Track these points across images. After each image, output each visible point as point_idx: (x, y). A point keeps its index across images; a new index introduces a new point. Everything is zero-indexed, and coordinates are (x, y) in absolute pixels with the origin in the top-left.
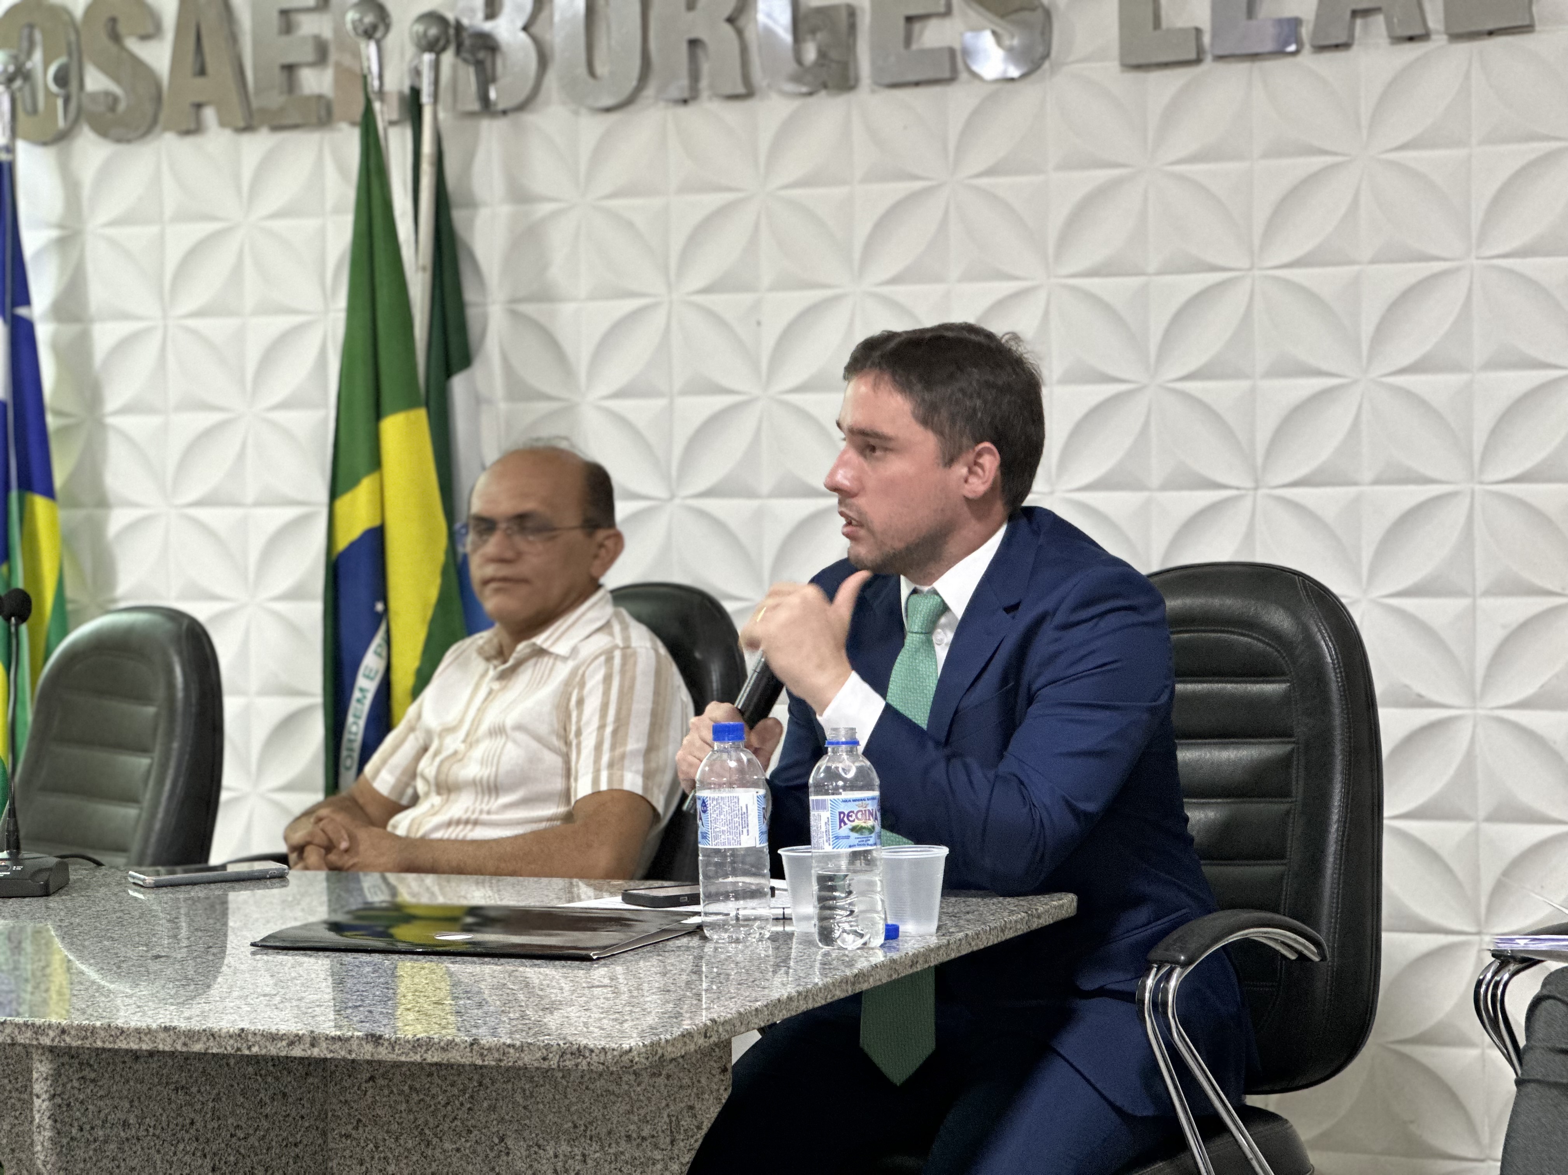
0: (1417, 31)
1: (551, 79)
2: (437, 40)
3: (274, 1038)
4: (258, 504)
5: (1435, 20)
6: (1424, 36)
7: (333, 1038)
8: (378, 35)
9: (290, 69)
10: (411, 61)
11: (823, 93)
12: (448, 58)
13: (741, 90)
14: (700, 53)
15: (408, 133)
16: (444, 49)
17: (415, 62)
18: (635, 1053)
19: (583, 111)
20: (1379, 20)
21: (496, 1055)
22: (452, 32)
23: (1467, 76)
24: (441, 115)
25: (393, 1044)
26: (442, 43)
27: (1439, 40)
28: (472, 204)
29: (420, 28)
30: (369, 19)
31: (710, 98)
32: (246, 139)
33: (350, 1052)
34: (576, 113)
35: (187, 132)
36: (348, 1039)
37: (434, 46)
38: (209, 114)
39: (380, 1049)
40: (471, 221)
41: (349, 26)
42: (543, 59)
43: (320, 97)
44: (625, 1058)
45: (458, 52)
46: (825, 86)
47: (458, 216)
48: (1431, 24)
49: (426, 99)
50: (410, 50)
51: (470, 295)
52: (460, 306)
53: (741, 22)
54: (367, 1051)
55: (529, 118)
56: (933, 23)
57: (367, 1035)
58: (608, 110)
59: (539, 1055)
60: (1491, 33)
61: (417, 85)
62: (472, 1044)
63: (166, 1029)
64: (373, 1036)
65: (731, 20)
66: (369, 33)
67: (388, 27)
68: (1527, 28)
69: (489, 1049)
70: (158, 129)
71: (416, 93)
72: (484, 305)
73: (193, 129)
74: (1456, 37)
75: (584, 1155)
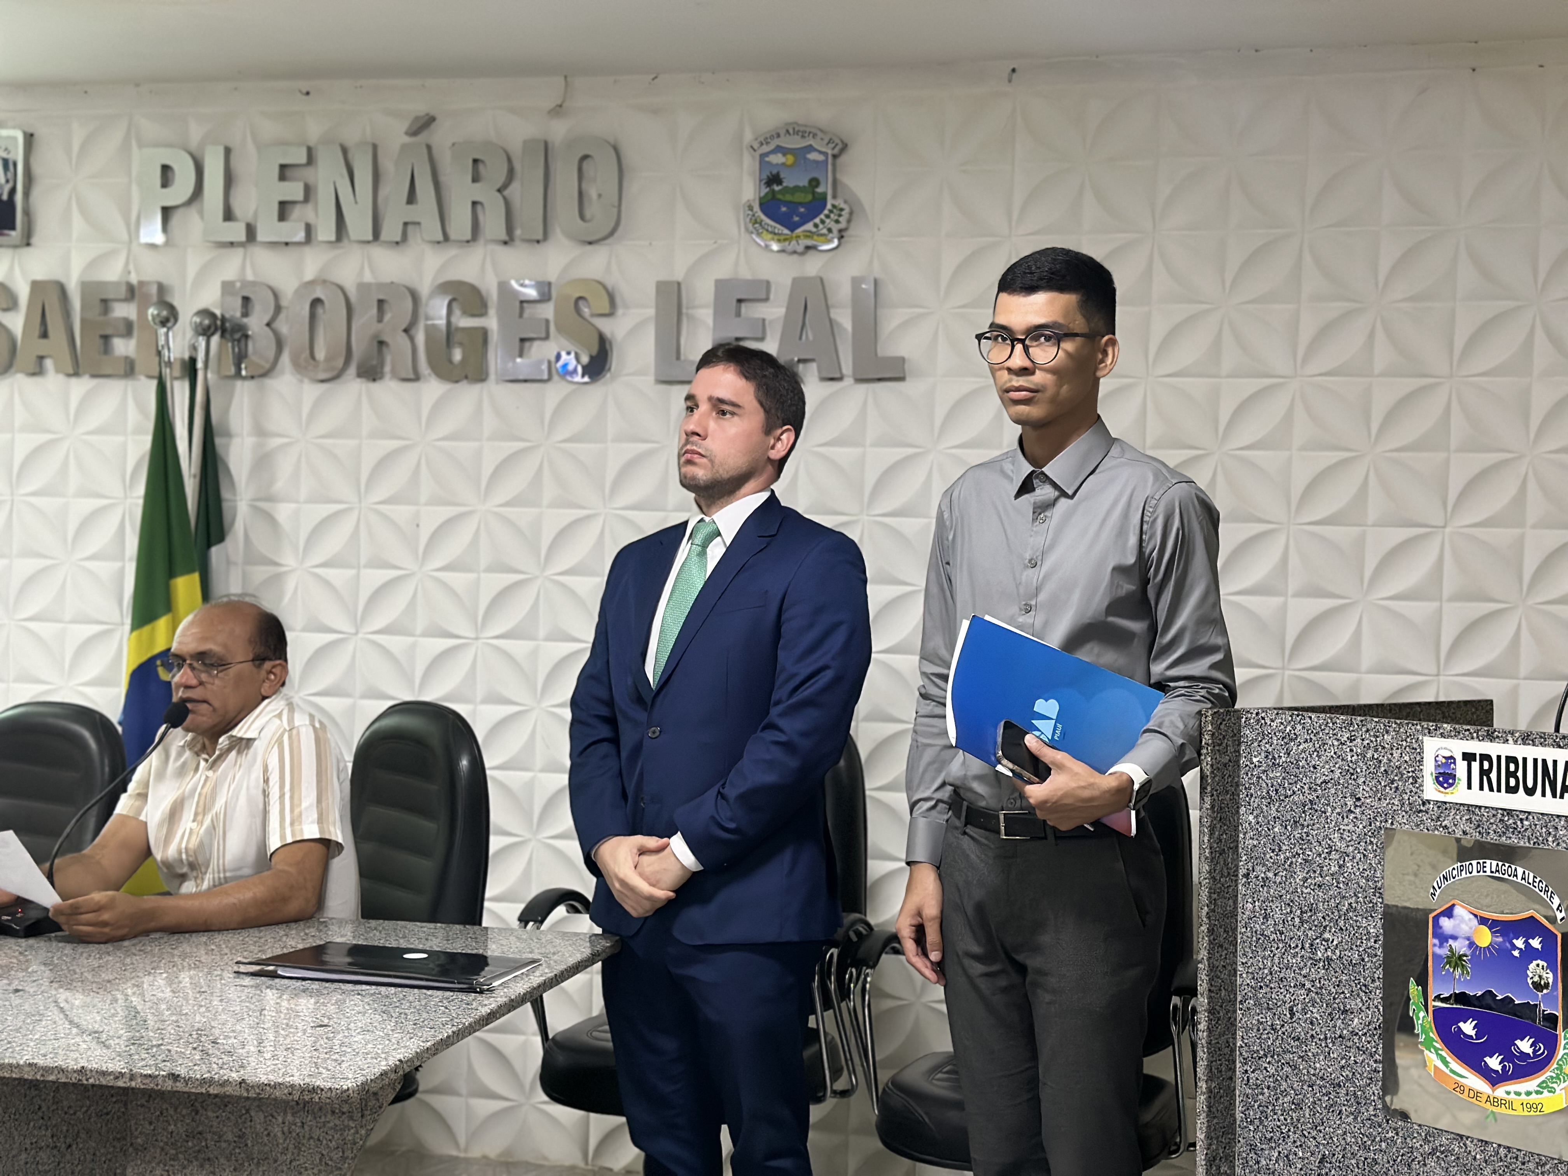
0: (838, 375)
1: (285, 358)
2: (209, 327)
3: (104, 1073)
4: (74, 621)
5: (847, 368)
6: (840, 379)
7: (145, 1075)
8: (169, 325)
9: (106, 338)
10: (190, 340)
11: (465, 382)
12: (215, 339)
13: (412, 376)
14: (384, 349)
15: (186, 385)
16: (213, 334)
17: (193, 342)
18: (351, 1091)
19: (306, 380)
20: (814, 366)
21: (257, 1091)
22: (219, 323)
23: (865, 403)
24: (209, 375)
25: (187, 1081)
26: (212, 329)
27: (848, 381)
28: (228, 434)
29: (197, 319)
30: (165, 313)
31: (391, 379)
32: (74, 381)
33: (157, 1085)
34: (301, 381)
35: (34, 374)
36: (157, 1076)
37: (206, 332)
38: (49, 363)
39: (178, 1084)
40: (227, 446)
41: (150, 318)
42: (280, 345)
43: (126, 358)
44: (345, 1095)
45: (222, 336)
46: (466, 377)
47: (218, 441)
48: (845, 371)
49: (200, 365)
50: (190, 333)
51: (225, 494)
52: (218, 500)
53: (413, 332)
54: (169, 1085)
55: (269, 382)
56: (536, 344)
57: (169, 1075)
58: (323, 381)
59: (286, 1091)
60: (880, 380)
61: (194, 355)
62: (240, 1083)
63: (30, 1065)
64: (173, 1075)
65: (406, 331)
66: (164, 323)
67: (176, 320)
68: (901, 379)
69: (253, 1087)
70: (13, 369)
71: (193, 361)
72: (235, 501)
73: (38, 371)
74: (859, 380)
75: (303, 1123)
